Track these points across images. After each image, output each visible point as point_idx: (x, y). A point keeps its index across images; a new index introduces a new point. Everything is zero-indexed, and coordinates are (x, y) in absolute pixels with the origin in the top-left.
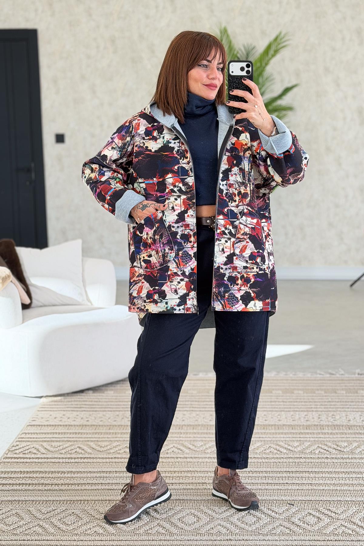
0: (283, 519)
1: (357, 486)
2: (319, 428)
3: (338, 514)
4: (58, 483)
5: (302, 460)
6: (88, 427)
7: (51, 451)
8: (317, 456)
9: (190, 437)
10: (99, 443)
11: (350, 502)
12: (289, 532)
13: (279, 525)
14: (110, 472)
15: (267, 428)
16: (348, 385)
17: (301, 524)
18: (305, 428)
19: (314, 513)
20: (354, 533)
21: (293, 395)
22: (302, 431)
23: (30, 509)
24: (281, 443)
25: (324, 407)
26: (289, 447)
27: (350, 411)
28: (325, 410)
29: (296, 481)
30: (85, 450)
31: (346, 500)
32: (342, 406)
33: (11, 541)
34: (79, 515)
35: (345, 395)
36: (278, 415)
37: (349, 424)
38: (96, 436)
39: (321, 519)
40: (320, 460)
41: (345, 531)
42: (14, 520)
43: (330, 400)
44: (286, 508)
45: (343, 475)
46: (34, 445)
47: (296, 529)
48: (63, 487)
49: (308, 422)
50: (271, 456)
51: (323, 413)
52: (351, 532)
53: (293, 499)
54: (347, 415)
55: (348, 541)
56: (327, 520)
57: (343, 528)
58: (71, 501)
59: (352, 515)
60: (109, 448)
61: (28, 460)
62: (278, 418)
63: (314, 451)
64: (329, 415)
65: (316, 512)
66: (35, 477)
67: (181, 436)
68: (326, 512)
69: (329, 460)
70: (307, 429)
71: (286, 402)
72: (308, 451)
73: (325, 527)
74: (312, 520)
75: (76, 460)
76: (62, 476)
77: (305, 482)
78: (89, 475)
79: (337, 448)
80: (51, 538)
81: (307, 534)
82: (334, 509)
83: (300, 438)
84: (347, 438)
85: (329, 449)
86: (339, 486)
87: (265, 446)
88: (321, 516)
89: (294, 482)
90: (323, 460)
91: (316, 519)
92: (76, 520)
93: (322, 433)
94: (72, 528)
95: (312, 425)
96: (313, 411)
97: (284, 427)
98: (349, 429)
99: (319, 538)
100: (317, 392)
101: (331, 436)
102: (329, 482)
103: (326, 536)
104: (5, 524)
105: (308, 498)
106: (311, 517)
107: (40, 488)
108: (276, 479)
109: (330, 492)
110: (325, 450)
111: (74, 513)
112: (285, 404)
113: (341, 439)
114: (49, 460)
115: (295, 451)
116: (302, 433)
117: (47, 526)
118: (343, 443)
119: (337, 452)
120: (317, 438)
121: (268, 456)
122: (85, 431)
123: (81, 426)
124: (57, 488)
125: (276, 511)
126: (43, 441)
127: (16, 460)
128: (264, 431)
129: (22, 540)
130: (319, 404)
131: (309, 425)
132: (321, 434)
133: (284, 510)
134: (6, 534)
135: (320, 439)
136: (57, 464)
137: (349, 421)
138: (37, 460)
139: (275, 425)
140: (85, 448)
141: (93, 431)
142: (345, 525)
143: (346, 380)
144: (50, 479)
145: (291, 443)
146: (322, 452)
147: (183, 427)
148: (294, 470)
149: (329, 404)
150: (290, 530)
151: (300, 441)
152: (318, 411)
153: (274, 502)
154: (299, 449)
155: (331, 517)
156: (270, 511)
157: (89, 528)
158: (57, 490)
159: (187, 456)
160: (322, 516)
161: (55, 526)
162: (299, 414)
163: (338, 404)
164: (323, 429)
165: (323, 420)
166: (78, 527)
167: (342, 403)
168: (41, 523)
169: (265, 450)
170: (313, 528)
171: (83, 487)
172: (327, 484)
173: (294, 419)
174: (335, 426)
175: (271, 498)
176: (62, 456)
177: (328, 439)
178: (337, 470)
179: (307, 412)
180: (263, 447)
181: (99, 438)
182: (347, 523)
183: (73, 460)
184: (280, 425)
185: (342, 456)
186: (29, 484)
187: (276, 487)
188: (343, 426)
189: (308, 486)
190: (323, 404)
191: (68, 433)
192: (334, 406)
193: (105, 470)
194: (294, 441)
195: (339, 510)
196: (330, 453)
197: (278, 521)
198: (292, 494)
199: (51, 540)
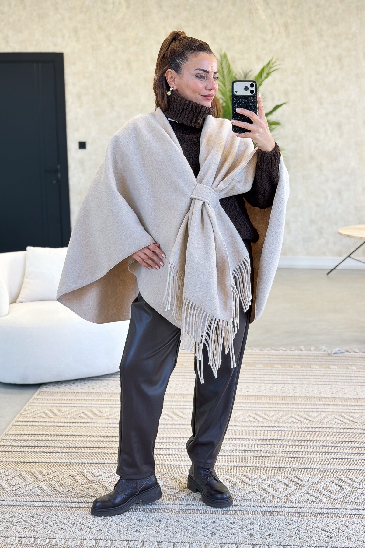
0: (255, 485)
1: (323, 454)
2: (293, 399)
3: (304, 481)
4: (60, 446)
5: (276, 429)
6: (93, 395)
7: (58, 415)
8: (290, 425)
9: (180, 405)
10: (101, 409)
11: (315, 470)
12: (259, 498)
13: (251, 491)
14: (107, 436)
15: (248, 399)
16: (321, 360)
17: (270, 490)
18: (281, 399)
19: (282, 480)
20: (317, 501)
21: (273, 368)
22: (278, 402)
23: (32, 470)
24: (259, 413)
25: (299, 380)
26: (266, 417)
27: (322, 384)
28: (299, 382)
29: (270, 448)
30: (88, 415)
31: (313, 467)
32: (315, 380)
33: (12, 502)
34: (76, 478)
35: (319, 369)
36: (259, 387)
37: (319, 396)
38: (99, 402)
39: (288, 486)
40: (291, 429)
41: (309, 498)
42: (17, 481)
43: (305, 374)
44: (259, 474)
45: (311, 444)
46: (44, 410)
47: (266, 495)
48: (65, 450)
49: (284, 393)
50: (249, 424)
51: (298, 385)
52: (314, 499)
53: (265, 465)
54: (318, 388)
55: (311, 508)
56: (293, 487)
57: (308, 495)
58: (71, 463)
59: (317, 483)
60: (108, 414)
61: (37, 424)
62: (258, 389)
63: (287, 421)
64: (303, 388)
65: (285, 479)
66: (40, 439)
67: (173, 404)
68: (294, 479)
69: (300, 429)
70: (282, 400)
71: (266, 375)
72: (281, 420)
73: (292, 494)
74: (281, 486)
75: (79, 425)
76: (65, 439)
77: (278, 449)
78: (88, 439)
79: (308, 418)
80: (48, 499)
81: (275, 500)
82: (301, 477)
83: (276, 408)
84: (317, 408)
85: (302, 419)
86: (307, 454)
87: (245, 415)
88: (288, 483)
89: (267, 450)
90: (294, 429)
91: (284, 486)
92: (72, 482)
93: (296, 404)
94: (67, 490)
95: (287, 396)
96: (289, 384)
97: (263, 398)
98: (320, 400)
99: (285, 505)
100: (293, 366)
101: (303, 407)
102: (299, 450)
103: (292, 502)
104: (9, 485)
105: (278, 465)
106: (280, 483)
107: (45, 450)
108: (252, 446)
109: (298, 460)
110: (297, 419)
111: (72, 475)
112: (265, 376)
113: (311, 410)
114: (55, 424)
115: (270, 420)
116: (278, 404)
117: (45, 488)
118: (313, 414)
119: (307, 422)
120: (291, 408)
121: (247, 424)
122: (90, 398)
123: (87, 393)
124: (59, 450)
125: (249, 477)
126: (52, 406)
127: (26, 424)
128: (245, 401)
129: (22, 501)
130: (294, 377)
131: (285, 396)
132: (294, 404)
133: (257, 476)
134: (9, 494)
135: (293, 409)
136: (62, 428)
137: (320, 393)
138: (44, 424)
139: (255, 396)
140: (88, 413)
141: (97, 398)
142: (310, 492)
143: (320, 356)
144: (55, 442)
145: (268, 413)
146: (294, 421)
147: (175, 396)
148: (268, 437)
149: (304, 377)
150: (261, 496)
151: (276, 411)
152: (293, 384)
153: (249, 468)
154: (274, 418)
155: (298, 484)
156: (244, 478)
157: (83, 490)
158: (59, 452)
159: (176, 423)
160: (290, 483)
161: (53, 487)
162: (277, 386)
163: (311, 377)
164: (297, 400)
165: (297, 392)
166: (73, 489)
167: (315, 377)
168: (41, 485)
169: (245, 419)
170: (281, 495)
171: (83, 451)
172: (296, 452)
173: (271, 391)
174: (308, 398)
175: (246, 465)
176: (68, 420)
177: (300, 410)
178: (306, 439)
179: (283, 385)
180: (243, 415)
181: (101, 404)
182: (311, 491)
183: (76, 425)
184: (260, 396)
185: (311, 426)
186: (35, 446)
187: (252, 454)
188: (314, 397)
189: (279, 454)
190: (299, 377)
191: (75, 399)
192: (307, 380)
193: (103, 434)
194: (270, 411)
195: (305, 477)
196: (302, 422)
197: (250, 488)
198: (265, 460)
199: (47, 502)
